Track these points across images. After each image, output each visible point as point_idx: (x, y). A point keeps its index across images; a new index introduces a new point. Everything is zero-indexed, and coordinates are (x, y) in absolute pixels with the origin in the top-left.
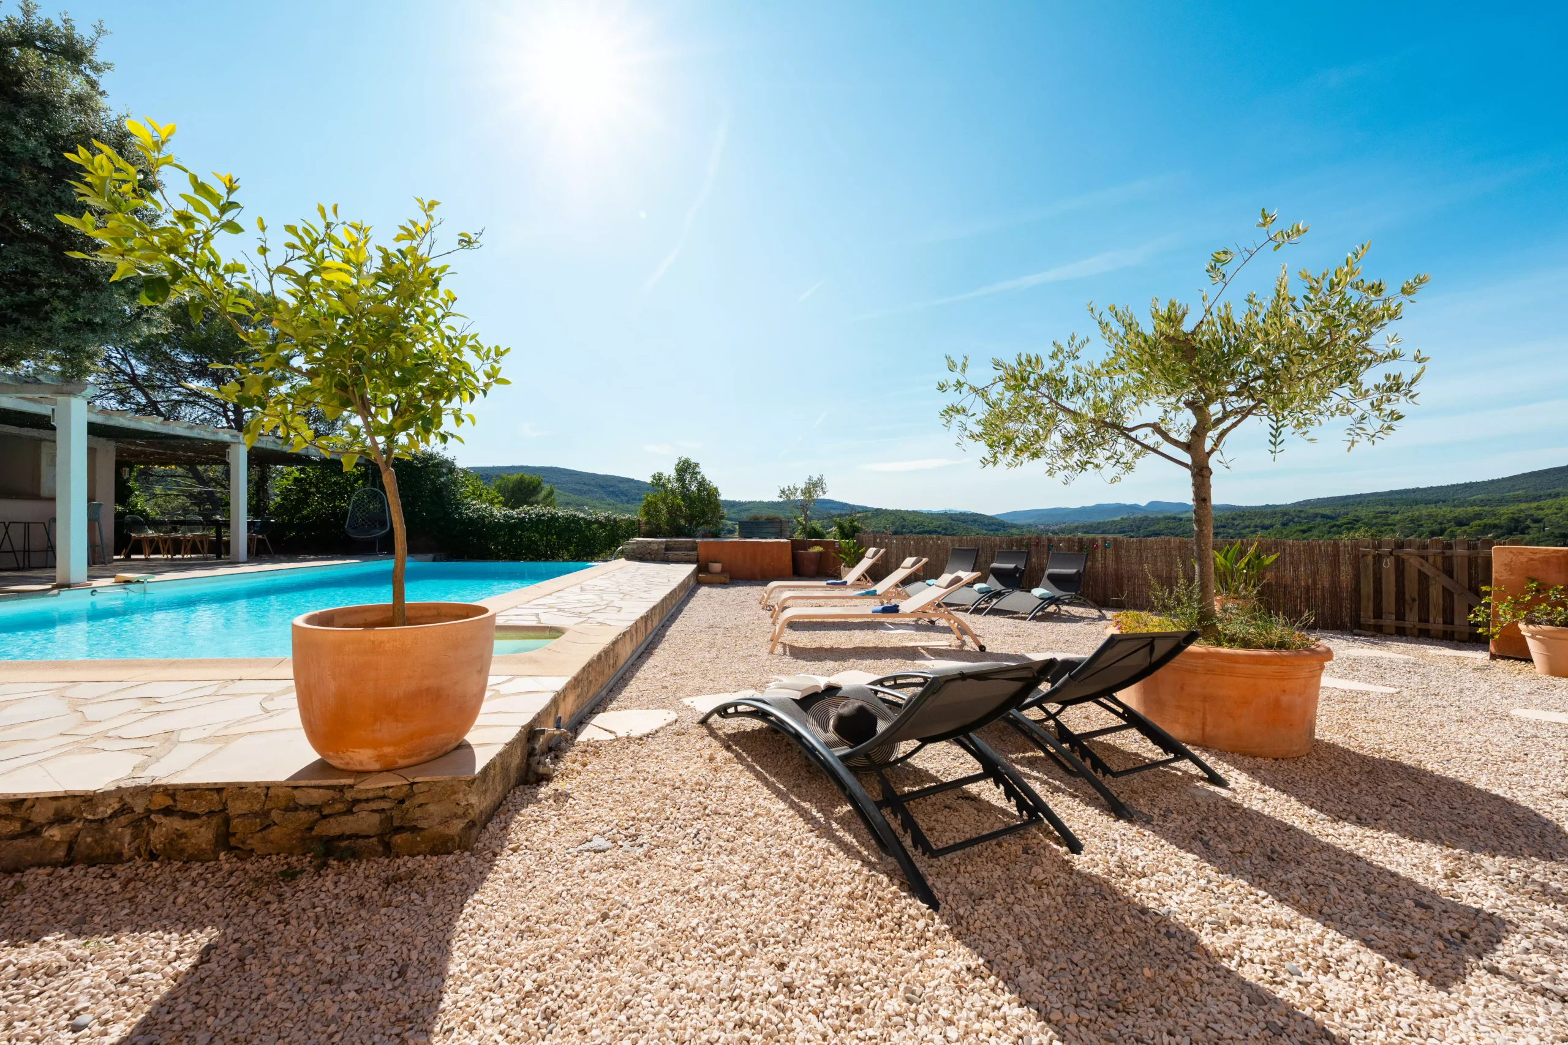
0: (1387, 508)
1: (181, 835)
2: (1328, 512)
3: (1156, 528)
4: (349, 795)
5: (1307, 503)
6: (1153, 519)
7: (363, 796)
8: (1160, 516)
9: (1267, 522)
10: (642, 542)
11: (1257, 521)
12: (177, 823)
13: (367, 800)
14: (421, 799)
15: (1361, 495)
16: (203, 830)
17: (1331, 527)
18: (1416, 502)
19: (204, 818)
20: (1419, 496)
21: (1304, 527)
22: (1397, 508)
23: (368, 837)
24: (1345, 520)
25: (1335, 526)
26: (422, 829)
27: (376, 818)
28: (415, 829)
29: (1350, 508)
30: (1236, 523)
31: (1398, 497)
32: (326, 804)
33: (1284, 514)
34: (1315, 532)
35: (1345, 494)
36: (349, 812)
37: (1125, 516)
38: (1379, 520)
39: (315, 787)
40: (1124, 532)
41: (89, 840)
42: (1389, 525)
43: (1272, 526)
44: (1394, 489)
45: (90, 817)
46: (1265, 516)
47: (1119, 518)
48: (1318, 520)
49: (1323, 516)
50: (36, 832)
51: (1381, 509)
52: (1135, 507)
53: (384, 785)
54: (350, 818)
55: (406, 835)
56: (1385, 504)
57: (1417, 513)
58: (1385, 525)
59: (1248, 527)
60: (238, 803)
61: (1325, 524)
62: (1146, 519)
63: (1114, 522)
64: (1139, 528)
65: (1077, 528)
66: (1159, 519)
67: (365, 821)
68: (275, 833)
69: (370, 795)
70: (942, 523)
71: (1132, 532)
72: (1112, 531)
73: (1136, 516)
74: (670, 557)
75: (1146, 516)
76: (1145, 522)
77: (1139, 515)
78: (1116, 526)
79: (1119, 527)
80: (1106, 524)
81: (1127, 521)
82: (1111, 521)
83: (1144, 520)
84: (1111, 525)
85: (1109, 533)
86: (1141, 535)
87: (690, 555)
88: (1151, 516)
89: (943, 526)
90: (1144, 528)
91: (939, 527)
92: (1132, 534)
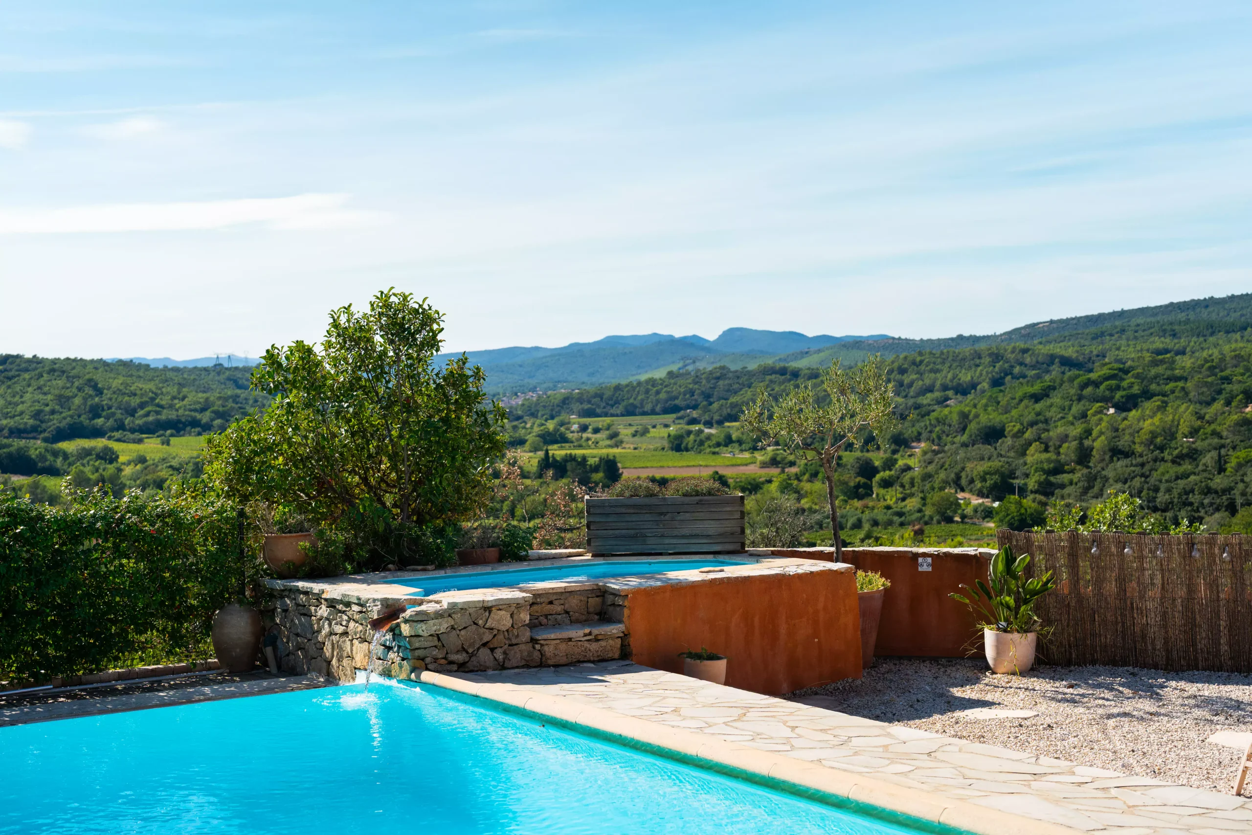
0: (1167, 342)
2: (1070, 352)
5: (1031, 331)
6: (737, 375)
8: (752, 366)
9: (966, 377)
11: (946, 376)
15: (1122, 314)
17: (1084, 386)
18: (1212, 329)
20: (1214, 316)
21: (1037, 388)
22: (1183, 342)
24: (1105, 371)
25: (1088, 383)
29: (1108, 342)
30: (907, 379)
31: (1182, 316)
33: (996, 357)
34: (1056, 399)
35: (1095, 312)
37: (674, 368)
38: (1160, 369)
40: (675, 409)
42: (1177, 379)
43: (974, 386)
44: (1176, 300)
46: (961, 361)
47: (660, 374)
48: (1056, 370)
49: (1067, 362)
51: (1158, 343)
52: (692, 343)
56: (1163, 333)
57: (1216, 352)
58: (1171, 379)
59: (930, 389)
61: (1072, 380)
62: (721, 374)
63: (652, 382)
64: (708, 398)
65: (566, 402)
66: (751, 374)
70: (213, 396)
71: (695, 407)
72: (648, 407)
73: (701, 365)
74: (549, 650)
75: (723, 368)
76: (721, 383)
77: (706, 365)
78: (658, 393)
79: (663, 396)
80: (634, 388)
81: (681, 381)
82: (648, 381)
83: (718, 378)
84: (647, 391)
85: (644, 413)
86: (716, 417)
87: (606, 637)
88: (733, 368)
89: (218, 406)
90: (719, 399)
91: (203, 410)
92: (695, 414)
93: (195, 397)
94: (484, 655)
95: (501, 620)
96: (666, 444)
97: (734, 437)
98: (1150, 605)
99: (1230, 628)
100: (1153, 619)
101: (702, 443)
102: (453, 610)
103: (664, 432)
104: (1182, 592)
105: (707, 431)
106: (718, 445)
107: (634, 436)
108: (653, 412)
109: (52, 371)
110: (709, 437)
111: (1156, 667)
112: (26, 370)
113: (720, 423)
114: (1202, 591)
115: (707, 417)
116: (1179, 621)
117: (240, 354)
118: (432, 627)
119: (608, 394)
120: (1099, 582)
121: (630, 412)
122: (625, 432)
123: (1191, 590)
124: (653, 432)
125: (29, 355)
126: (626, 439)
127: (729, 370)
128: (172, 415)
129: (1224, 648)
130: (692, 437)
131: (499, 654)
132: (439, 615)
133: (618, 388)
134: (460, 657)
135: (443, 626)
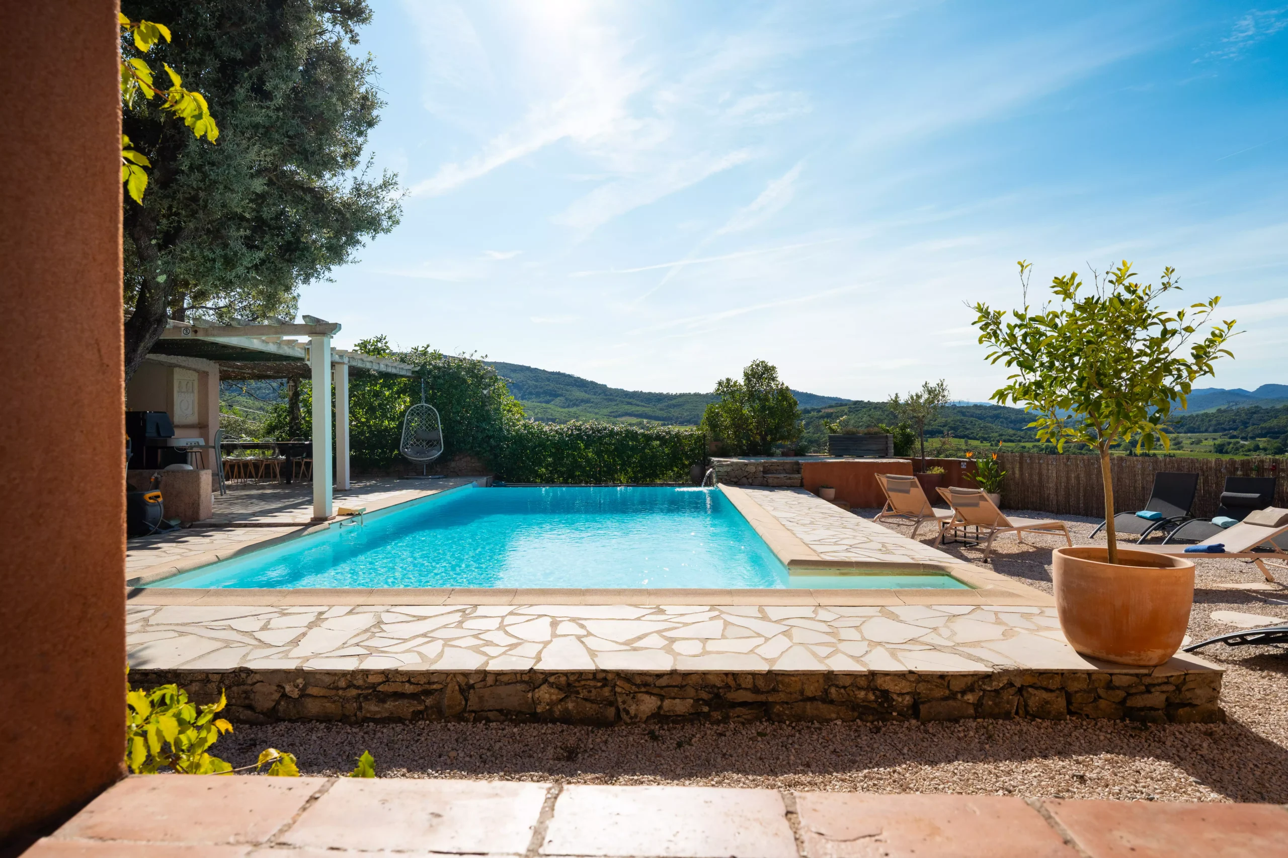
1: (1047, 702)
3: (1273, 423)
4: (1147, 681)
6: (1267, 412)
7: (1156, 682)
8: (1279, 406)
10: (737, 463)
12: (1045, 695)
13: (1159, 685)
14: (1192, 685)
16: (1059, 699)
19: (1058, 692)
23: (1158, 709)
26: (1196, 705)
27: (1163, 697)
28: (1193, 706)
32: (1130, 686)
36: (1149, 692)
37: (1223, 407)
39: (1126, 674)
40: (1221, 430)
41: (990, 703)
45: (989, 689)
47: (1212, 410)
50: (953, 696)
52: (1237, 394)
53: (1169, 675)
54: (1150, 696)
55: (1187, 709)
60: (1076, 684)
62: (1256, 411)
63: (1206, 415)
64: (1245, 424)
66: (1278, 411)
67: (1157, 699)
68: (1102, 704)
69: (1160, 681)
70: (949, 420)
71: (1235, 429)
72: (1203, 429)
73: (1241, 406)
74: (770, 481)
75: (1257, 407)
76: (1255, 416)
77: (1246, 405)
78: (1210, 421)
79: (1214, 422)
80: (1194, 418)
81: (1225, 414)
82: (1203, 415)
83: (1255, 413)
84: (1202, 420)
85: (1200, 432)
86: (1250, 435)
87: (793, 478)
88: (1264, 407)
89: (952, 424)
90: (1253, 424)
91: (944, 426)
92: (1235, 433)
93: (941, 420)
94: (744, 480)
95: (752, 469)
96: (1212, 449)
97: (1261, 446)
98: (1051, 485)
99: (1084, 496)
100: (1052, 492)
101: (1237, 449)
102: (732, 464)
103: (1211, 442)
104: (1064, 479)
105: (1242, 442)
106: (1249, 450)
107: (1192, 444)
108: (1206, 431)
109: (875, 408)
110: (1243, 446)
111: (1052, 512)
112: (864, 407)
113: (1253, 438)
114: (1073, 481)
115: (1243, 435)
116: (1063, 493)
117: (965, 400)
118: (725, 469)
119: (1176, 420)
120: (1031, 475)
121: (1191, 430)
122: (1186, 442)
123: (1068, 478)
124: (1205, 443)
125: (866, 401)
126: (1186, 446)
127: (1261, 408)
128: (930, 428)
129: (1082, 505)
130: (1231, 446)
131: (750, 481)
132: (728, 465)
133: (1182, 418)
134: (735, 480)
135: (729, 469)
